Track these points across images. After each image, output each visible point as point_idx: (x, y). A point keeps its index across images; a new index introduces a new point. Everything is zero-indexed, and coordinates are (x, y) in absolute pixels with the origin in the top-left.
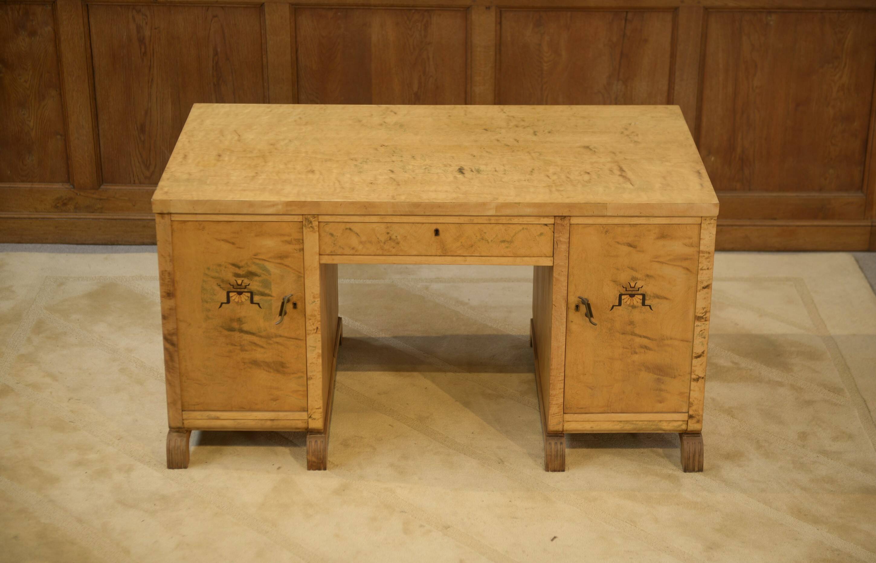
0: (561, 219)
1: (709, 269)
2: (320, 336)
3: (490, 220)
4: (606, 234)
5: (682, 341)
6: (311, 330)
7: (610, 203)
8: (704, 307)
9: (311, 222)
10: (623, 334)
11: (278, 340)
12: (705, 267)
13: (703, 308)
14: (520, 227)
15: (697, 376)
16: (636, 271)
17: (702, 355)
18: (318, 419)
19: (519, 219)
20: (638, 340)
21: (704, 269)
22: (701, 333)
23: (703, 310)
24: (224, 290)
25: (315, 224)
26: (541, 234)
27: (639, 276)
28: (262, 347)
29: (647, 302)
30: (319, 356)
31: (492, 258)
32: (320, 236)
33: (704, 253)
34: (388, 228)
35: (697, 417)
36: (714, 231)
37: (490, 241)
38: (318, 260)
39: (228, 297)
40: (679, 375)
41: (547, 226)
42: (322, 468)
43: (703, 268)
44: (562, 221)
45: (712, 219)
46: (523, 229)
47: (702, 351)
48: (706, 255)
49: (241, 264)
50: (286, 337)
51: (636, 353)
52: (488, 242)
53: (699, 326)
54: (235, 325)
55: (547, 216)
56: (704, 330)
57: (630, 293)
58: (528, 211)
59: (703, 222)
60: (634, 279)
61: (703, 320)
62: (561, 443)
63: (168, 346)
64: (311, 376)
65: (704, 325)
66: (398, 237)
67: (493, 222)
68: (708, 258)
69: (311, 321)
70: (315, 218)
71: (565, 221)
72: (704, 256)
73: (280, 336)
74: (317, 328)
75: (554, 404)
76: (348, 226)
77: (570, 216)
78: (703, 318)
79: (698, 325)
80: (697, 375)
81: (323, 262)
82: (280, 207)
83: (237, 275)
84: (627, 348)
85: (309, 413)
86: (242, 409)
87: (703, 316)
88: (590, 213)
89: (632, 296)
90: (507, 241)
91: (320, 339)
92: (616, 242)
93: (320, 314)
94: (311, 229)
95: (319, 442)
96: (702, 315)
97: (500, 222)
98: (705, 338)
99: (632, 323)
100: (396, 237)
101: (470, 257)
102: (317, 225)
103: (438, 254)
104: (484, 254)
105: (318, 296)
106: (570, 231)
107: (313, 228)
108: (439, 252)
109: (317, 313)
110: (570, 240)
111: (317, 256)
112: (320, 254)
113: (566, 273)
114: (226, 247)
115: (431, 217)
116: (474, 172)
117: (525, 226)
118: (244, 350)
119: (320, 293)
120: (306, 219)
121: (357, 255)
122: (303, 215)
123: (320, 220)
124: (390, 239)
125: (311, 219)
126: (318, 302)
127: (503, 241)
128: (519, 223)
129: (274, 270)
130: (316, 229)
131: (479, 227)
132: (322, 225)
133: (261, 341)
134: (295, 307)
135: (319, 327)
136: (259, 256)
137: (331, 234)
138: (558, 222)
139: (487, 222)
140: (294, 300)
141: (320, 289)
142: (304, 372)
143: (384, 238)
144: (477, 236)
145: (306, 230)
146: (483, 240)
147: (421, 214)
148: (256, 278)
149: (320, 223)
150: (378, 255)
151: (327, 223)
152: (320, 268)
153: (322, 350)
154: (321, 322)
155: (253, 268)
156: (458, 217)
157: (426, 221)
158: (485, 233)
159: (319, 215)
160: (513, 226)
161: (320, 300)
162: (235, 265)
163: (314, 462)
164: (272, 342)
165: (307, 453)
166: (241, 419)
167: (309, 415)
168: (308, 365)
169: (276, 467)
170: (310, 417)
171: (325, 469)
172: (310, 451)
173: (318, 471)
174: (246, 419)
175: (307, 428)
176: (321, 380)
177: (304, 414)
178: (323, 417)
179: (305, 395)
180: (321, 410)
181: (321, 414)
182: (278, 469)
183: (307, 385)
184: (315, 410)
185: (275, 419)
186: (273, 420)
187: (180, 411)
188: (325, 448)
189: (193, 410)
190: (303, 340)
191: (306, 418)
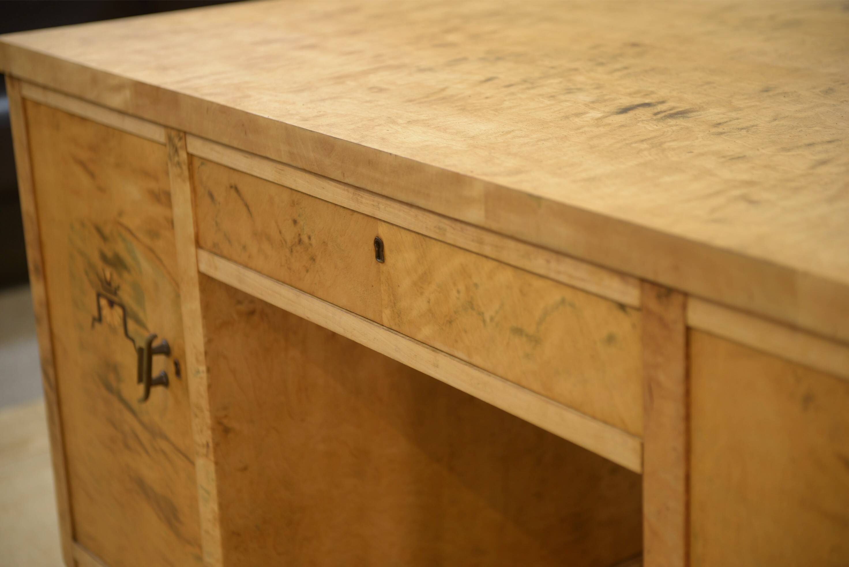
0: (659, 297)
2: (213, 467)
6: (199, 444)
9: (177, 150)
11: (163, 445)
14: (556, 294)
19: (548, 262)
24: (93, 286)
25: (183, 156)
26: (611, 339)
28: (146, 452)
30: (215, 518)
32: (194, 191)
34: (293, 204)
37: (487, 317)
38: (193, 260)
39: (99, 308)
41: (625, 311)
44: (660, 304)
46: (563, 301)
49: (107, 230)
50: (173, 444)
52: (484, 321)
54: (112, 379)
55: (621, 274)
66: (313, 241)
67: (488, 250)
69: (197, 420)
70: (180, 139)
71: (671, 308)
74: (208, 445)
76: (235, 178)
77: (686, 295)
81: (203, 268)
82: (127, 94)
90: (527, 336)
93: (208, 408)
94: (179, 170)
97: (504, 256)
100: (309, 238)
101: (448, 359)
102: (186, 161)
103: (385, 322)
104: (477, 360)
105: (202, 358)
106: (688, 357)
107: (181, 167)
108: (386, 316)
109: (204, 403)
110: (688, 393)
111: (192, 249)
112: (198, 245)
113: (679, 519)
114: (84, 180)
115: (362, 193)
116: (659, 116)
117: (568, 294)
118: (127, 446)
119: (206, 353)
120: (170, 139)
121: (251, 269)
122: (166, 127)
123: (191, 150)
124: (300, 241)
125: (176, 140)
126: (204, 375)
127: (518, 331)
128: (552, 275)
129: (146, 266)
130: (186, 173)
131: (460, 259)
132: (197, 163)
133: (145, 437)
134: (178, 373)
135: (211, 445)
136: (125, 220)
137: (211, 196)
138: (653, 305)
139: (473, 246)
140: (175, 352)
141: (209, 342)
142: (200, 547)
143: (289, 235)
144: (458, 292)
145: (173, 171)
146: (472, 308)
147: (339, 178)
148: (126, 275)
149: (191, 156)
150: (284, 283)
151: (204, 161)
152: (201, 283)
153: (221, 506)
154: (213, 430)
155: (120, 248)
156: (414, 211)
157: (352, 205)
158: (476, 285)
159: (185, 133)
160: (538, 283)
161: (208, 370)
162: (99, 230)
164: (157, 446)
168: (203, 532)
187: (71, 539)
189: (86, 548)
190: (193, 464)
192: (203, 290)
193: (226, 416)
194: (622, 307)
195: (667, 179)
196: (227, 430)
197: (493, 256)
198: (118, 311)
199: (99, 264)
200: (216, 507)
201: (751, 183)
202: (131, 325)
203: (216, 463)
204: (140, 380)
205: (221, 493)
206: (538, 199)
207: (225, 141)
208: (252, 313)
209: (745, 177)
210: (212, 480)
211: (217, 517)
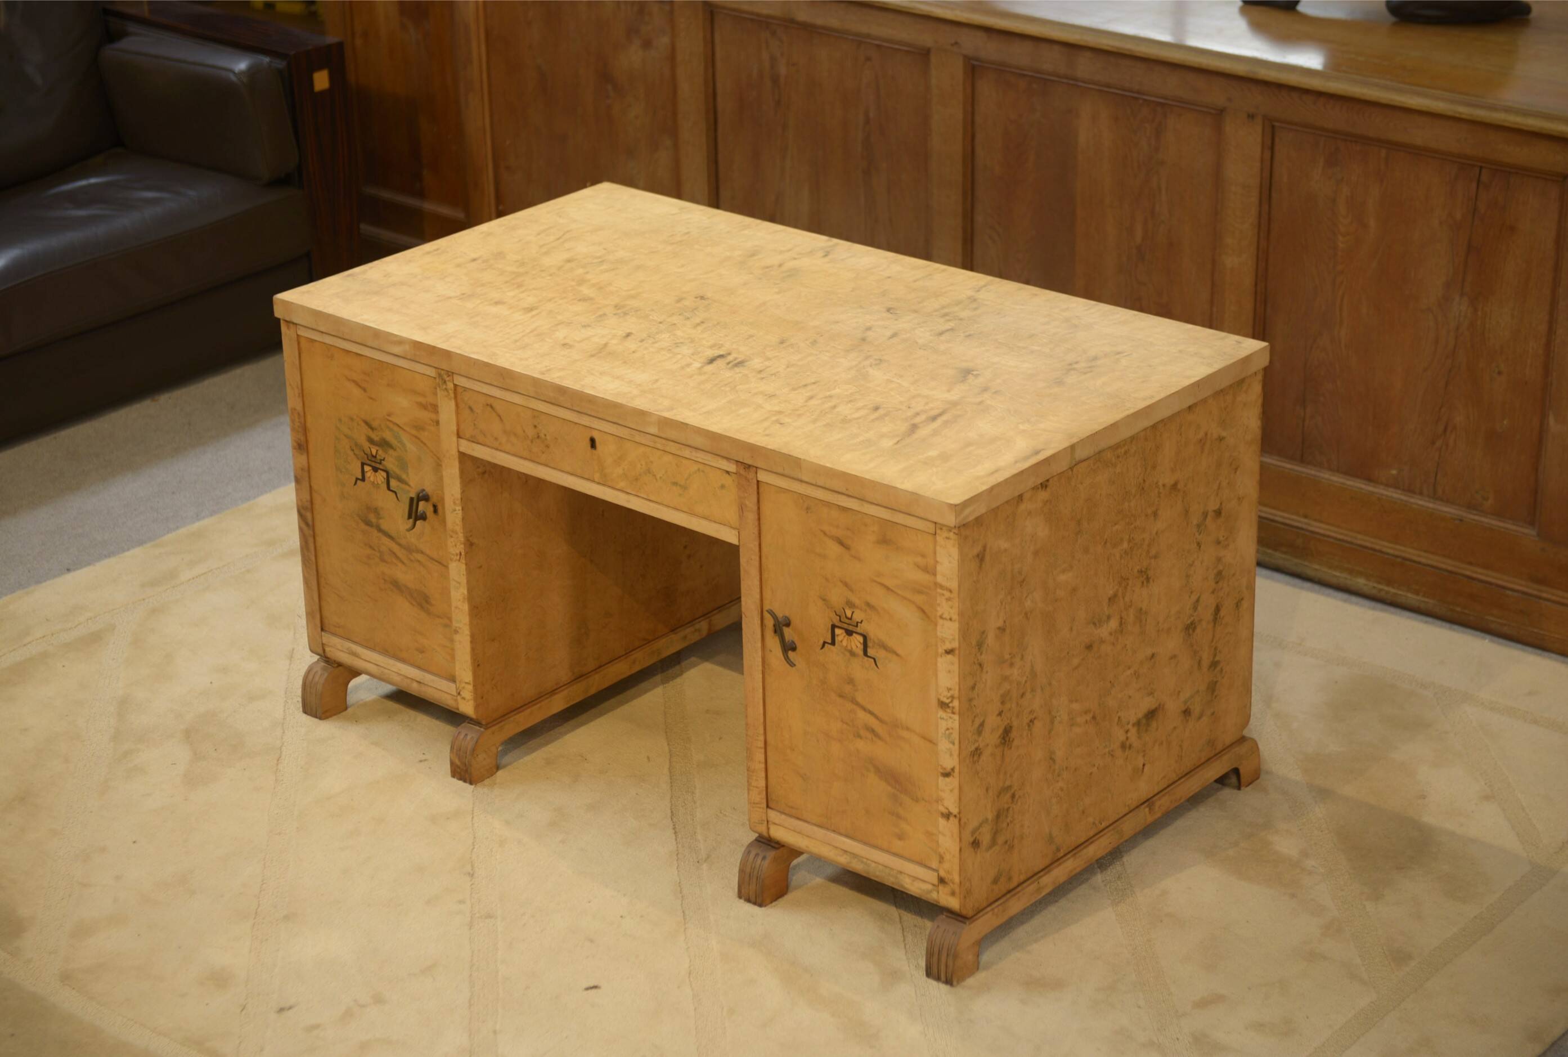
0: (744, 469)
1: (953, 619)
2: (464, 567)
3: (655, 442)
4: (807, 512)
5: (924, 738)
6: (453, 554)
7: (804, 460)
8: (949, 687)
9: (445, 382)
10: (841, 696)
11: (419, 557)
12: (946, 616)
13: (949, 689)
14: (695, 467)
15: (947, 811)
16: (851, 590)
17: (952, 773)
18: (468, 701)
19: (691, 452)
20: (861, 714)
21: (946, 619)
22: (947, 732)
23: (949, 692)
24: (358, 459)
25: (450, 385)
26: (723, 487)
27: (857, 601)
28: (403, 563)
29: (870, 652)
30: (464, 598)
31: (660, 507)
32: (457, 405)
33: (943, 590)
34: (534, 417)
35: (951, 884)
36: (955, 552)
37: (658, 477)
38: (454, 445)
39: (363, 472)
40: (923, 799)
41: (729, 474)
42: (468, 781)
43: (944, 616)
44: (745, 471)
45: (950, 531)
46: (699, 470)
47: (952, 767)
48: (947, 594)
49: (375, 424)
50: (428, 556)
51: (860, 736)
52: (656, 479)
53: (943, 719)
54: (372, 518)
55: (728, 459)
56: (952, 729)
57: (845, 628)
58: (699, 441)
59: (938, 531)
60: (850, 604)
61: (948, 710)
62: (764, 858)
63: (304, 526)
64: (456, 627)
65: (951, 720)
66: (548, 437)
67: (659, 446)
68: (949, 600)
69: (452, 540)
70: (449, 376)
71: (750, 473)
72: (943, 595)
73: (422, 553)
74: (461, 554)
75: (754, 787)
76: (490, 401)
77: (756, 467)
78: (949, 707)
79: (942, 717)
80: (947, 809)
81: (462, 449)
82: (407, 347)
83: (371, 441)
84: (847, 723)
85: (458, 685)
86: (385, 652)
87: (949, 703)
88: (780, 470)
89: (849, 633)
90: (680, 486)
91: (465, 573)
92: (822, 531)
93: (462, 531)
94: (446, 393)
95: (469, 737)
96: (947, 701)
97: (668, 449)
98: (953, 744)
99: (851, 681)
100: (545, 435)
101: (635, 498)
102: (453, 389)
103: (596, 480)
104: (653, 498)
105: (458, 502)
106: (758, 493)
107: (448, 392)
108: (597, 477)
109: (459, 529)
110: (759, 508)
111: (455, 438)
112: (459, 436)
113: (757, 564)
114: (356, 392)
115: (583, 415)
116: (730, 365)
117: (701, 467)
118: (383, 560)
119: (461, 499)
120: (440, 375)
121: (501, 451)
122: (436, 368)
123: (455, 382)
124: (538, 437)
125: (445, 377)
126: (460, 513)
127: (675, 484)
128: (693, 458)
129: (410, 446)
130: (452, 395)
131: (642, 449)
132: (459, 390)
133: (401, 553)
134: (435, 511)
135: (463, 554)
136: (393, 419)
137: (471, 409)
138: (742, 472)
139: (651, 444)
140: (434, 499)
141: (463, 492)
142: (450, 619)
143: (531, 432)
144: (641, 465)
145: (440, 393)
146: (650, 473)
147: (570, 407)
148: (391, 452)
149: (455, 386)
150: (525, 459)
151: (465, 389)
152: (459, 458)
153: (468, 590)
154: (465, 544)
155: (388, 436)
156: (615, 426)
157: (576, 420)
158: (652, 462)
159: (453, 373)
160: (684, 461)
161: (463, 509)
162: (366, 423)
163: (457, 766)
164: (412, 558)
165: (452, 748)
166: (385, 668)
167: (457, 689)
168: (453, 608)
169: (423, 757)
170: (459, 694)
171: (471, 784)
172: (455, 748)
173: (461, 783)
174: (389, 670)
175: (458, 709)
176: (468, 638)
177: (452, 686)
178: (475, 699)
179: (453, 657)
180: (470, 687)
181: (472, 694)
182: (421, 761)
183: (452, 641)
184: (463, 685)
185: (422, 681)
186: (419, 682)
187: (319, 629)
188: (474, 750)
189: (334, 634)
190: (446, 567)
191: (455, 693)
192: (461, 462)
193: (471, 536)
194: (728, 472)
195: (742, 411)
196: (472, 544)
197: (662, 449)
198: (381, 476)
199: (366, 445)
200: (466, 592)
201: (780, 412)
202: (393, 483)
203: (466, 564)
204: (410, 517)
205: (468, 582)
206: (687, 424)
207: (488, 381)
208: (484, 473)
209: (777, 408)
210: (463, 575)
211: (466, 597)
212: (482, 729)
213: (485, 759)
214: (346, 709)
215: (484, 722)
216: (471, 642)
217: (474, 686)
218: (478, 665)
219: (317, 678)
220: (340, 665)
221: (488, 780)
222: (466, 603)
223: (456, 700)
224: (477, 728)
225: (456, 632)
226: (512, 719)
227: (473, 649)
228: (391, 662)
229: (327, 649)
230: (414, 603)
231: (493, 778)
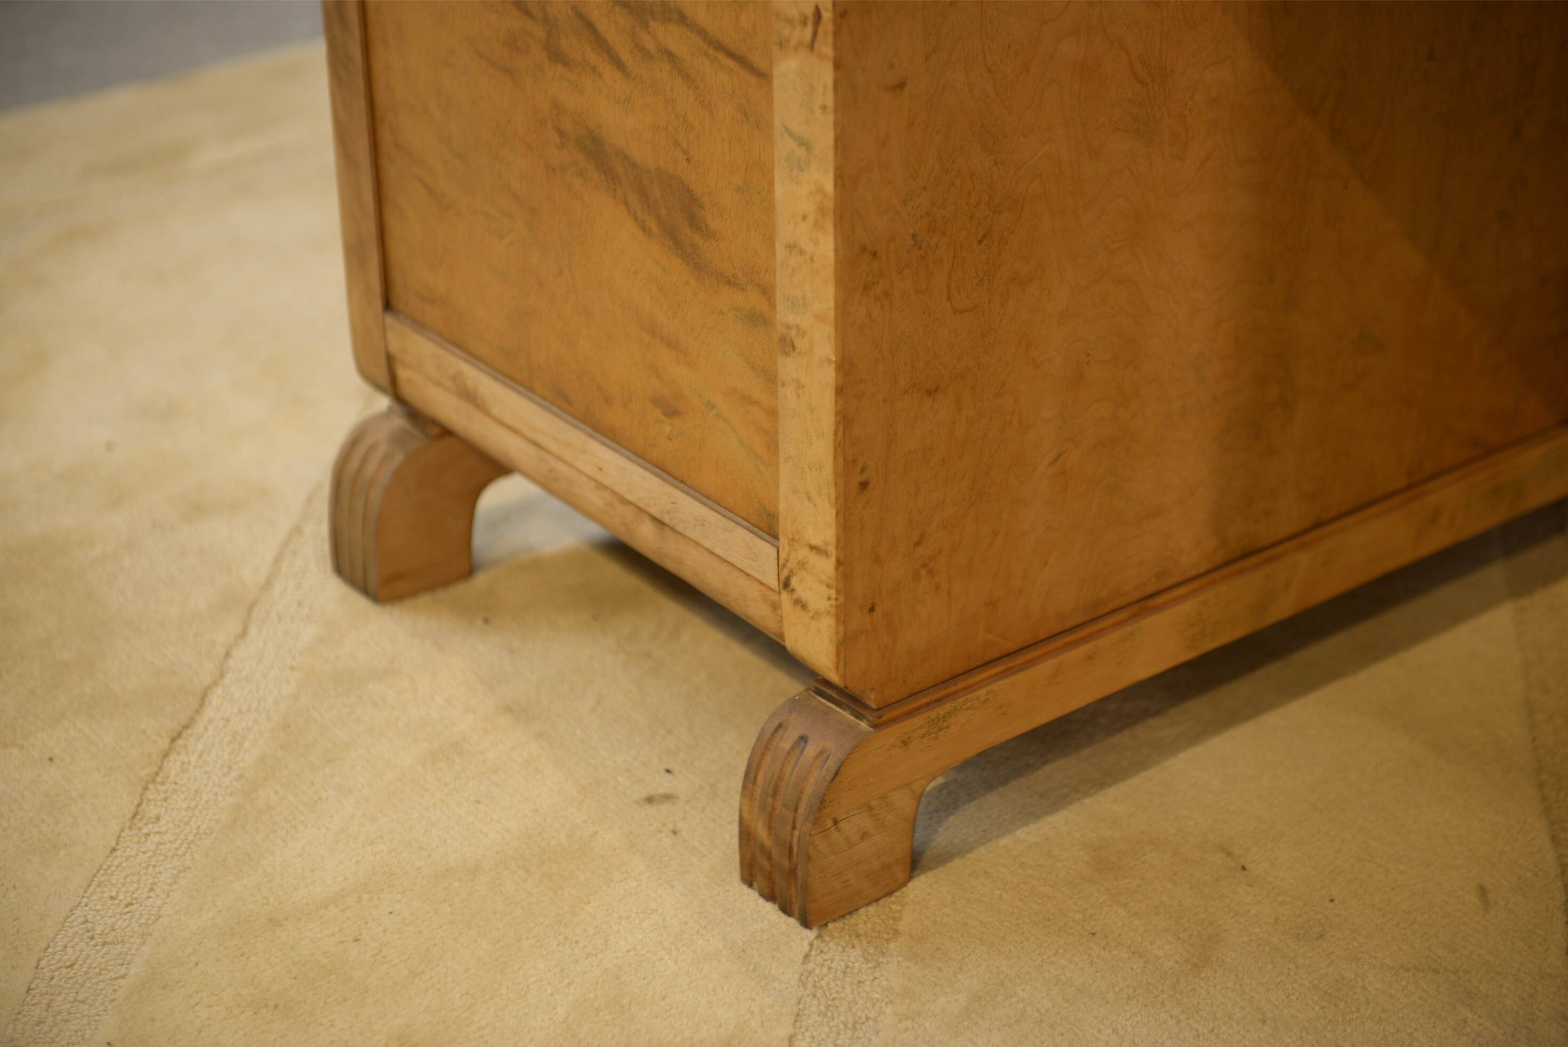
2: (826, 74)
6: (789, 21)
18: (817, 616)
28: (619, 64)
30: (821, 210)
42: (796, 908)
50: (702, 33)
64: (788, 327)
73: (682, 19)
74: (818, 15)
85: (785, 559)
91: (830, 105)
95: (811, 750)
118: (556, 56)
133: (614, 22)
135: (827, 15)
142: (767, 292)
153: (840, 177)
163: (762, 848)
164: (650, 45)
165: (750, 778)
166: (559, 458)
167: (780, 567)
168: (780, 251)
169: (664, 785)
170: (786, 584)
171: (806, 923)
172: (760, 779)
173: (770, 909)
174: (571, 466)
175: (781, 636)
176: (829, 375)
177: (765, 549)
178: (842, 616)
179: (773, 446)
180: (827, 566)
181: (833, 593)
182: (650, 800)
183: (771, 379)
184: (804, 553)
185: (666, 519)
186: (659, 522)
187: (378, 304)
188: (822, 803)
189: (420, 326)
190: (764, 77)
191: (773, 582)
200: (829, 184)
203: (838, 65)
205: (842, 144)
210: (824, 108)
211: (830, 204)
212: (864, 725)
213: (864, 835)
214: (469, 570)
215: (872, 700)
216: (840, 391)
217: (839, 563)
218: (864, 485)
219: (370, 469)
220: (446, 432)
221: (872, 909)
222: (830, 227)
223: (776, 607)
224: (847, 715)
225: (787, 345)
226: (982, 693)
227: (844, 420)
228: (576, 437)
229: (403, 374)
230: (653, 225)
231: (891, 904)
